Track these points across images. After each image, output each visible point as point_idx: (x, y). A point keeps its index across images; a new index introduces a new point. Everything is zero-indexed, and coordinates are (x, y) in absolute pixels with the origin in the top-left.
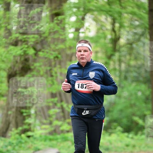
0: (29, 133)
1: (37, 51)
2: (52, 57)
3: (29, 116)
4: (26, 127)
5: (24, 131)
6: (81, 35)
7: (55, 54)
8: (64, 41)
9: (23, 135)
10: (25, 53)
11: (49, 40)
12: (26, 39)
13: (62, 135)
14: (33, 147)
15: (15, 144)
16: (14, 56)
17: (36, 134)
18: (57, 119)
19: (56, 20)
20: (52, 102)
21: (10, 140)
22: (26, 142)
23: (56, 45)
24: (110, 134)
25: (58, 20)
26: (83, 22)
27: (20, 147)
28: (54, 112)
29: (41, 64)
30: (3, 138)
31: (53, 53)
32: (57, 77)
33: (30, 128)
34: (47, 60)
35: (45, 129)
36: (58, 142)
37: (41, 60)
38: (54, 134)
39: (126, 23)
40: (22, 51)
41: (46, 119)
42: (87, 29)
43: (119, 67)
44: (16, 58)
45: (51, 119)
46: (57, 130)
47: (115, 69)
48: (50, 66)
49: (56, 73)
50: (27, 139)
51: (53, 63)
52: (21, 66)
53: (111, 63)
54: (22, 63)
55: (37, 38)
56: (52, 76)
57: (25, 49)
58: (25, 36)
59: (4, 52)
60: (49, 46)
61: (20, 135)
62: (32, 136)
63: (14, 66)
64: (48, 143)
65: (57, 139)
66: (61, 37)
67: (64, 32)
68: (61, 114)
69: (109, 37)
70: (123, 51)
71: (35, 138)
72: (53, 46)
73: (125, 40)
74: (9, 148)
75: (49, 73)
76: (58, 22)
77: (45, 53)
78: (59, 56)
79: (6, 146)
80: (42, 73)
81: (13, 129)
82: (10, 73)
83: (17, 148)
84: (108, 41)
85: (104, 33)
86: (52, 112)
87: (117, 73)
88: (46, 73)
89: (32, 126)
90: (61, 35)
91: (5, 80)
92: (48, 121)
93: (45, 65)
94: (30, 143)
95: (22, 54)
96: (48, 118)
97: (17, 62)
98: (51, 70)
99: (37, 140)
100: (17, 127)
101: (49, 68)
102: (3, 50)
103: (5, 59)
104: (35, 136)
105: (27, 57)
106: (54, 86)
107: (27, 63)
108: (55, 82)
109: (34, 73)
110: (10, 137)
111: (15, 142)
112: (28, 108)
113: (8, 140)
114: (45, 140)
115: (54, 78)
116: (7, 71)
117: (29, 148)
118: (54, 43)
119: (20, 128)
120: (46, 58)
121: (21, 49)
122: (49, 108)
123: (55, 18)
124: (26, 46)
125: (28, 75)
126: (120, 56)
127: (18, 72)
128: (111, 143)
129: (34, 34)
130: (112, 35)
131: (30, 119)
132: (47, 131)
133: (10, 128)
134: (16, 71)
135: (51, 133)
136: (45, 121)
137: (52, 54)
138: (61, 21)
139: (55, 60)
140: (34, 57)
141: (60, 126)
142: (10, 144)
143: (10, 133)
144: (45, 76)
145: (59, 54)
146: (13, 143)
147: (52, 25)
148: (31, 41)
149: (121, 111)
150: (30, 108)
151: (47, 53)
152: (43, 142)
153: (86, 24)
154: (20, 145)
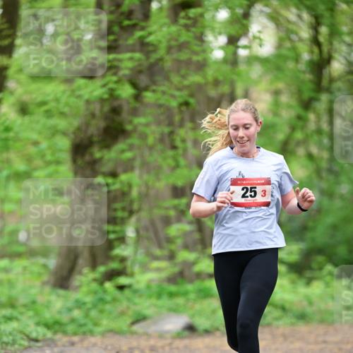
0: (123, 280)
1: (139, 90)
2: (174, 104)
3: (122, 240)
4: (114, 265)
5: (111, 275)
6: (242, 53)
7: (182, 95)
8: (201, 66)
9: (108, 285)
10: (112, 95)
11: (168, 64)
12: (116, 63)
13: (198, 284)
14: (130, 313)
15: (89, 306)
16: (88, 102)
17: (138, 282)
18: (186, 247)
19: (183, 18)
20: (175, 207)
21: (79, 295)
22: (115, 300)
23: (184, 77)
24: (309, 282)
25: (189, 18)
26: (245, 22)
27: (102, 311)
28: (178, 230)
29: (150, 119)
30: (62, 292)
31: (177, 93)
32: (185, 150)
33: (125, 268)
34: (162, 110)
35: (158, 270)
36: (188, 300)
37: (148, 111)
38: (180, 280)
39: (346, 25)
40: (104, 90)
41: (160, 246)
42: (255, 37)
43: (329, 127)
44: (92, 107)
45: (173, 247)
46: (187, 273)
47: (319, 132)
48: (171, 124)
49: (184, 141)
50: (117, 293)
51: (177, 118)
52: (102, 124)
53: (312, 116)
54: (106, 118)
55: (139, 60)
56: (174, 147)
57: (111, 86)
58: (112, 56)
59: (64, 92)
60: (167, 78)
61: (101, 283)
62: (129, 286)
63: (87, 125)
64: (165, 302)
65: (185, 294)
66: (195, 58)
67: (201, 46)
68: (197, 236)
69: (306, 56)
70: (339, 90)
71: (136, 292)
72: (176, 79)
73: (342, 64)
74: (76, 313)
75: (167, 141)
76: (189, 22)
77: (159, 95)
78: (192, 101)
79: (70, 310)
80: (151, 140)
81: (86, 270)
82: (78, 141)
83: (93, 313)
84: (302, 66)
85: (294, 49)
86: (174, 230)
87: (326, 141)
88: (161, 140)
89: (129, 263)
90: (196, 53)
91: (66, 156)
92: (166, 253)
93: (159, 123)
94: (125, 304)
95: (106, 96)
96: (165, 244)
97: (93, 115)
98: (171, 133)
99: (141, 296)
100: (94, 266)
101: (167, 130)
102: (62, 87)
103: (66, 110)
104: (136, 286)
105: (116, 104)
106: (179, 171)
107: (117, 119)
108: (182, 162)
109: (134, 140)
110: (77, 288)
111: (88, 299)
112: (118, 221)
113: (73, 296)
114: (159, 296)
115: (180, 151)
116: (72, 136)
117: (122, 313)
118: (178, 71)
119: (102, 269)
120: (160, 106)
121: (104, 86)
122: (167, 221)
123: (182, 14)
124: (115, 78)
125: (121, 146)
126: (331, 102)
127: (95, 139)
128: (311, 303)
129: (133, 51)
130: (312, 52)
131: (123, 247)
132: (164, 275)
133: (77, 268)
134: (92, 136)
135: (172, 280)
136: (158, 252)
137: (173, 96)
138: (195, 21)
139: (181, 112)
140: (133, 104)
141: (194, 263)
142: (79, 304)
143: (77, 280)
144: (159, 147)
145: (192, 95)
146: (84, 304)
147: (174, 29)
148: (126, 68)
149: (335, 227)
150: (123, 221)
151: (164, 93)
152: (154, 301)
153: (254, 28)
154: (100, 306)
